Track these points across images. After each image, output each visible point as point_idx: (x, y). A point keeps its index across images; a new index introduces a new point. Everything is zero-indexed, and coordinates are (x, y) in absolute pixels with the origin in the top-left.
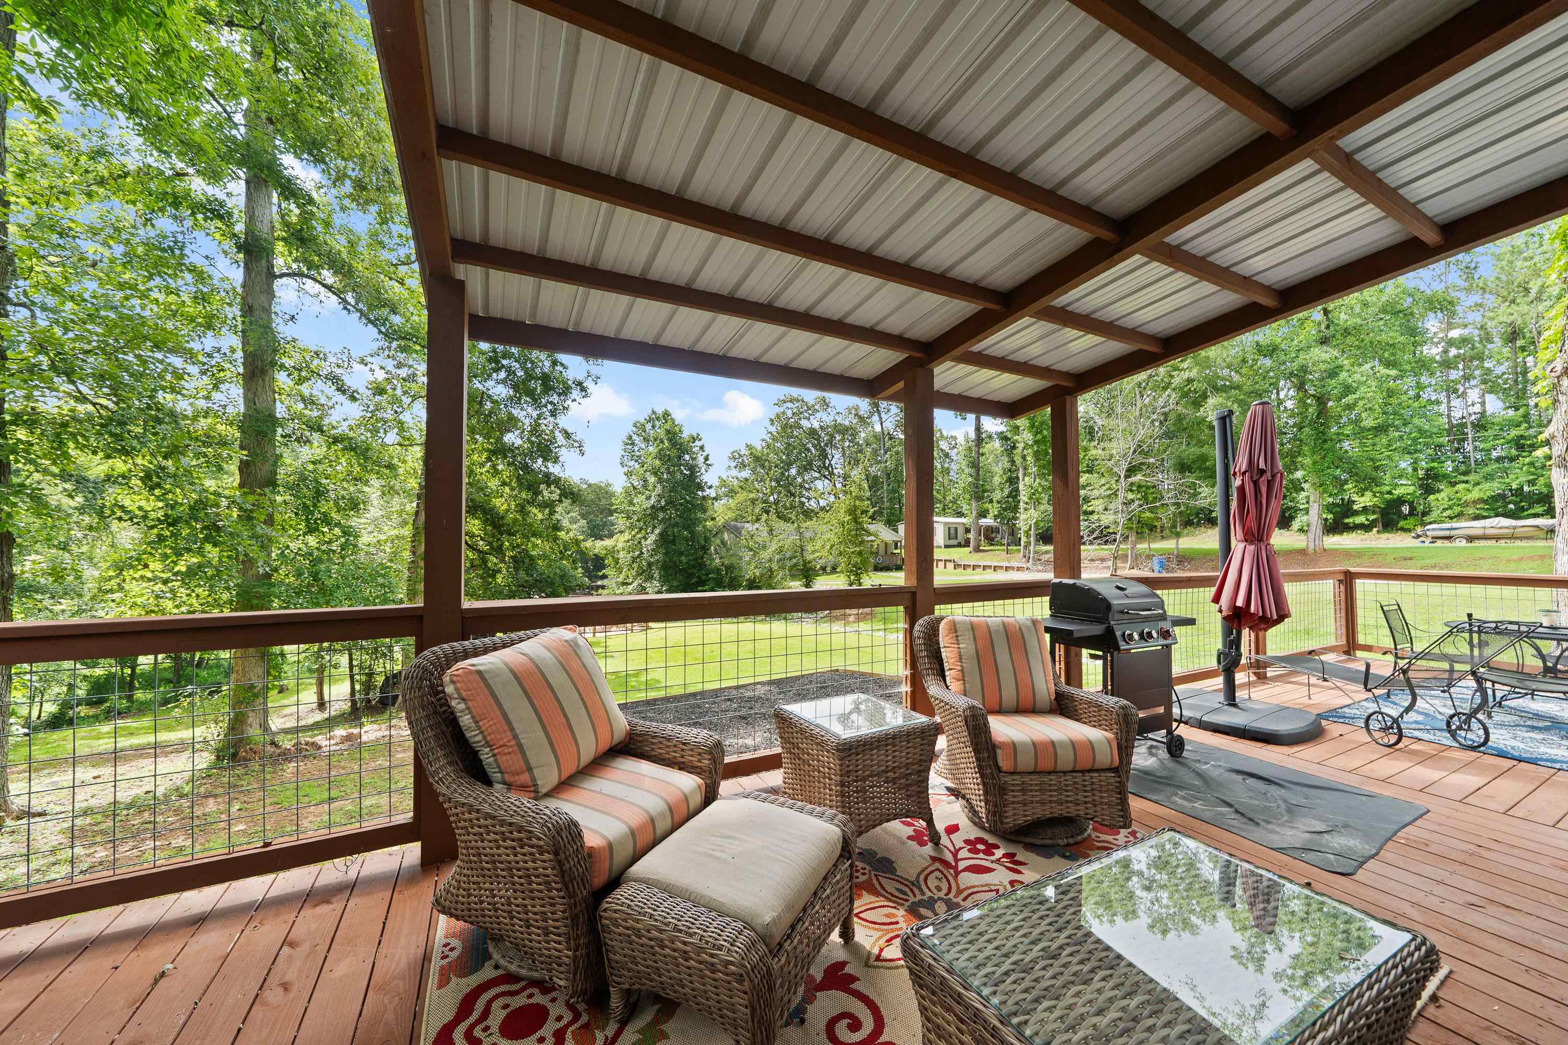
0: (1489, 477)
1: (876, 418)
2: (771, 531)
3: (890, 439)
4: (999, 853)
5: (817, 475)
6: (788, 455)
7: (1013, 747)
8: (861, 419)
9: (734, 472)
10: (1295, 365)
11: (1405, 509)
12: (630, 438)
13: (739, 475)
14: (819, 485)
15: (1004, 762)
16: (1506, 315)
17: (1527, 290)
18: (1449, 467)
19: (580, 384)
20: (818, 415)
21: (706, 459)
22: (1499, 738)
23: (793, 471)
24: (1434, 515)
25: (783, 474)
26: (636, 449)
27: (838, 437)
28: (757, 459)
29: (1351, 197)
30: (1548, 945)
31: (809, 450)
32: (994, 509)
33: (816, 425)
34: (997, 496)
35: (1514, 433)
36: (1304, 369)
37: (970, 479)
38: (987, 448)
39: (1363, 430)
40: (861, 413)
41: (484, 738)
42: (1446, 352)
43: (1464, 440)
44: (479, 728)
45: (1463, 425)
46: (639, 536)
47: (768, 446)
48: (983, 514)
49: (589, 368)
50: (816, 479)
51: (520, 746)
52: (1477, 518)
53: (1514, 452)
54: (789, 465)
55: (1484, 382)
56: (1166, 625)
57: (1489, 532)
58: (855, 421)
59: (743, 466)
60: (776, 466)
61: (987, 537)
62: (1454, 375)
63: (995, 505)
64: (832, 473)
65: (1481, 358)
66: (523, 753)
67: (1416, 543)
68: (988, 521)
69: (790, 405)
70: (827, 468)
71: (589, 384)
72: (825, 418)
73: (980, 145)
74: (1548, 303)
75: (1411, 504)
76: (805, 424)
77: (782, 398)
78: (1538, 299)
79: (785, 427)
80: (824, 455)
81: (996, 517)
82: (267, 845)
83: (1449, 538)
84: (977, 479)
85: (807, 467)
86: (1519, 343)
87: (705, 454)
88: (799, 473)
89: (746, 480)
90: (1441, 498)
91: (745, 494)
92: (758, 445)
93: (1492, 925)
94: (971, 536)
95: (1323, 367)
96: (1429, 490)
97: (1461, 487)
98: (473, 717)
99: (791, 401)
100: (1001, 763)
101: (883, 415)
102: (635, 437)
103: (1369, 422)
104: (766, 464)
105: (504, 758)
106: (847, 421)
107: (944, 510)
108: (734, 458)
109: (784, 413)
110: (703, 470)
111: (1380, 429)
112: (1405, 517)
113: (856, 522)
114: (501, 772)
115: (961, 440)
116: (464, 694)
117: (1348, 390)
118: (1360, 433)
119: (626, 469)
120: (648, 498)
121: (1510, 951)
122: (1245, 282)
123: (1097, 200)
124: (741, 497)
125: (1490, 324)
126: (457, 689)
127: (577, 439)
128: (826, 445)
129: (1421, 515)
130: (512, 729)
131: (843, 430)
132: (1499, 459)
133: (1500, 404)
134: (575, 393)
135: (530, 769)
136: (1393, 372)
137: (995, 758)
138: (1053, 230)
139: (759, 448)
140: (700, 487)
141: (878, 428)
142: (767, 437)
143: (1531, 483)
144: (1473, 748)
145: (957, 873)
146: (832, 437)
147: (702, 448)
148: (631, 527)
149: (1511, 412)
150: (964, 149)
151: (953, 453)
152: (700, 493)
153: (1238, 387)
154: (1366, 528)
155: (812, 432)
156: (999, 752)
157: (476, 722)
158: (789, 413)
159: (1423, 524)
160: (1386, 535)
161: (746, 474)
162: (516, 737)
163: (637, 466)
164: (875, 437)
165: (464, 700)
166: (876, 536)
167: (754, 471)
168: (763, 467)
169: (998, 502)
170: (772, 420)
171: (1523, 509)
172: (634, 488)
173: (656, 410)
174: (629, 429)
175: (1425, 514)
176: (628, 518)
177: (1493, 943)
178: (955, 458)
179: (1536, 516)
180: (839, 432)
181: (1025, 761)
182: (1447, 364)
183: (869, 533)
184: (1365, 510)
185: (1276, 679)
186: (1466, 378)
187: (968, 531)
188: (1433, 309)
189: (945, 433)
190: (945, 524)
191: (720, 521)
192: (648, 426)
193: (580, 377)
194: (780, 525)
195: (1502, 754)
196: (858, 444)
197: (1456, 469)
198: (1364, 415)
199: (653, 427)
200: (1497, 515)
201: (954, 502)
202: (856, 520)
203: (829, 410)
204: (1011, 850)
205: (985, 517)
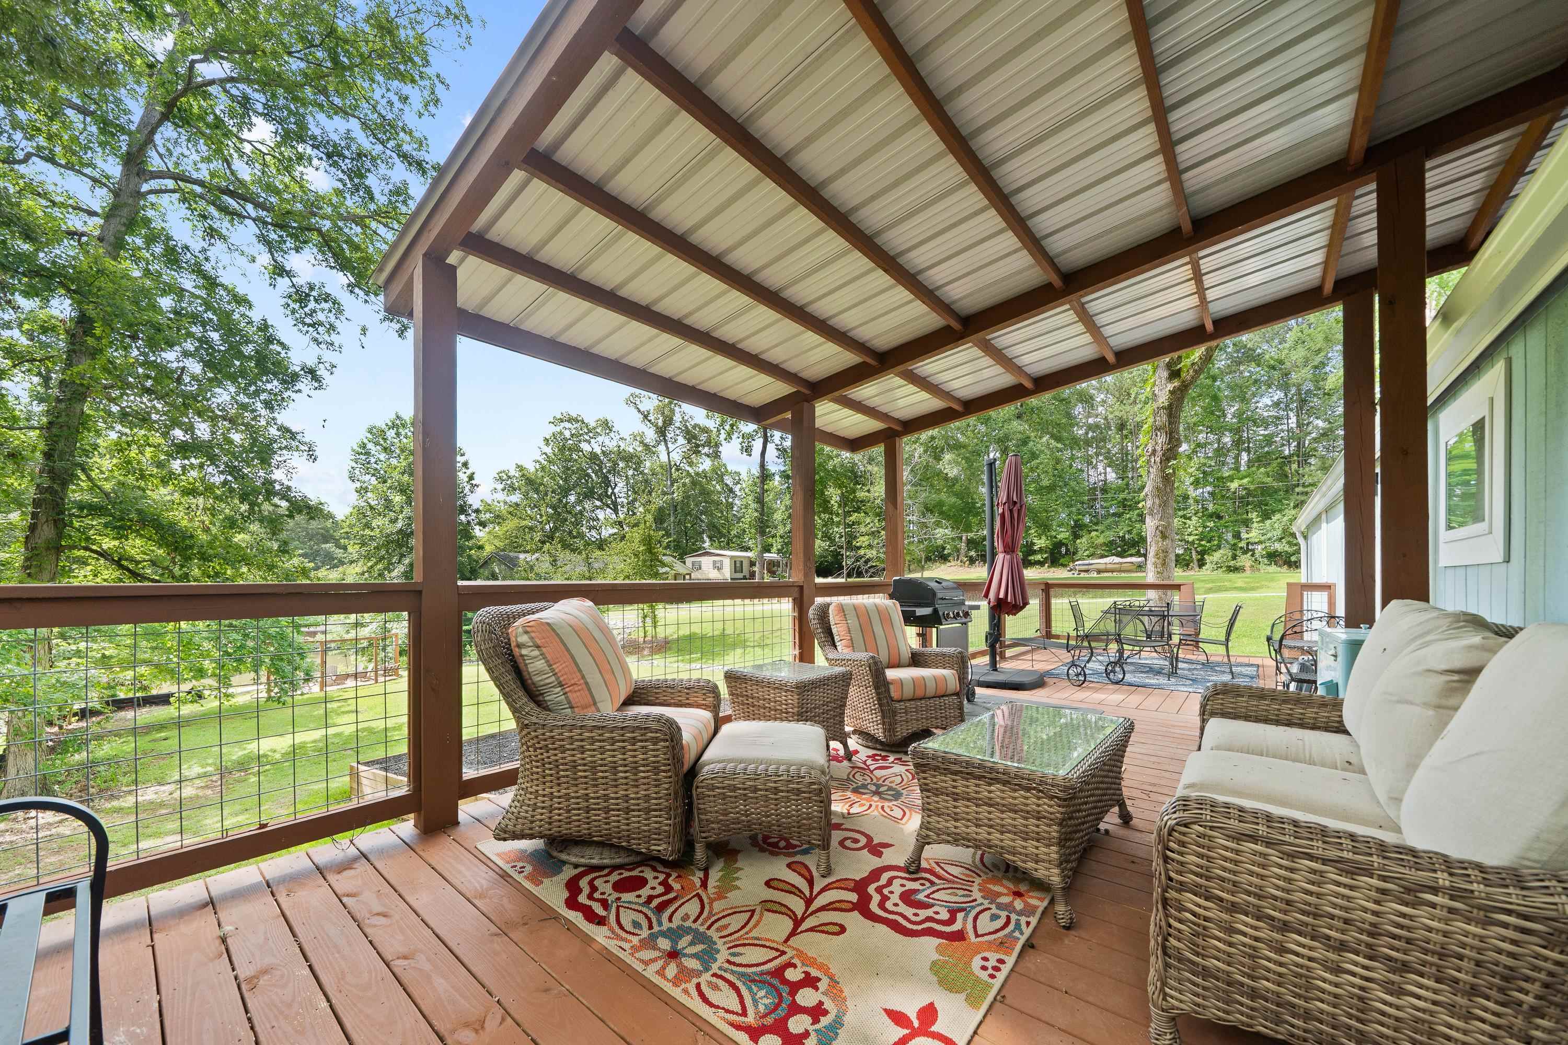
0: (1109, 528)
1: (662, 447)
2: (554, 562)
3: (677, 470)
4: (891, 759)
5: (598, 503)
6: (565, 480)
7: (901, 682)
8: (646, 446)
9: (501, 496)
10: (1001, 434)
11: (1063, 550)
12: (364, 446)
13: (508, 499)
14: (601, 515)
15: (894, 694)
16: (1119, 411)
17: (1129, 394)
18: (1087, 519)
19: (312, 372)
20: (600, 439)
21: (471, 478)
22: (1129, 678)
23: (572, 498)
24: (1080, 553)
25: (560, 501)
26: (373, 460)
27: (622, 465)
28: (530, 482)
29: (1080, 327)
30: (1160, 753)
31: (589, 476)
32: (777, 544)
33: (598, 450)
34: (781, 530)
35: (1122, 496)
36: (1006, 438)
37: (756, 514)
38: (770, 485)
39: (1042, 488)
40: (647, 441)
41: (557, 679)
42: (1087, 433)
43: (1095, 500)
44: (553, 670)
45: (1095, 489)
46: (380, 566)
47: (543, 468)
48: (767, 548)
49: (321, 352)
50: (598, 507)
51: (587, 683)
52: (1102, 557)
53: (1121, 510)
54: (566, 492)
55: (1106, 458)
56: (966, 609)
57: (1109, 566)
58: (640, 449)
59: (512, 489)
60: (553, 492)
61: (769, 571)
62: (1092, 451)
63: (779, 540)
64: (615, 504)
65: (1104, 440)
66: (589, 690)
67: (1069, 575)
68: (772, 556)
69: (567, 425)
70: (610, 497)
71: (321, 372)
72: (607, 442)
73: (902, 253)
74: (1139, 406)
75: (1066, 545)
76: (585, 447)
77: (559, 416)
78: (1135, 402)
79: (562, 449)
80: (607, 483)
81: (779, 552)
82: (263, 826)
83: (1086, 571)
84: (762, 514)
85: (589, 494)
86: (1125, 432)
87: (469, 472)
88: (579, 502)
89: (517, 505)
90: (1082, 542)
91: (516, 521)
92: (531, 467)
93: (1138, 750)
94: (756, 569)
95: (1019, 436)
96: (1076, 536)
97: (1094, 534)
98: (547, 661)
99: (569, 421)
100: (893, 694)
101: (670, 445)
102: (370, 446)
103: (1045, 482)
104: (542, 488)
105: (575, 695)
106: (632, 447)
107: (728, 544)
108: (501, 480)
109: (561, 433)
110: (467, 490)
111: (1051, 488)
112: (1063, 556)
113: (650, 552)
114: (571, 707)
115: (744, 476)
116: (539, 642)
117: (1034, 456)
118: (1040, 490)
119: (358, 485)
120: (394, 521)
121: (1146, 758)
122: (1018, 370)
123: (955, 302)
124: (511, 524)
125: (1110, 416)
126: (532, 638)
127: (306, 439)
128: (609, 472)
129: (1072, 554)
130: (580, 671)
131: (628, 458)
132: (1114, 515)
133: (1114, 475)
134: (305, 385)
135: (595, 703)
136: (1059, 445)
137: (888, 691)
138: (923, 316)
139: (532, 470)
140: (463, 510)
141: (664, 458)
142: (541, 459)
143: (1130, 532)
144: (1117, 683)
145: (872, 772)
146: (615, 464)
147: (465, 465)
148: (368, 557)
149: (1120, 481)
150: (892, 253)
151: (737, 489)
152: (463, 517)
153: (965, 447)
154: (1041, 563)
155: (593, 457)
156: (891, 687)
157: (550, 666)
158: (567, 434)
159: (1074, 561)
160: (1053, 569)
161: (516, 498)
162: (583, 677)
163: (374, 481)
164: (662, 467)
165: (538, 647)
166: (671, 567)
167: (526, 495)
168: (537, 491)
169: (781, 537)
170: (546, 440)
171: (1125, 551)
172: (372, 508)
173: (401, 414)
174: (362, 435)
175: (1074, 553)
176: (363, 544)
177: (1140, 756)
178: (739, 493)
179: (1131, 555)
180: (623, 459)
181: (908, 692)
182: (1088, 443)
183: (664, 565)
184: (1041, 550)
185: (1012, 658)
186: (1097, 455)
187: (752, 564)
188: (1081, 401)
189: (729, 469)
190: (732, 557)
191: (489, 549)
192: (391, 433)
193: (311, 362)
194: (564, 556)
195: (1130, 685)
196: (642, 473)
197: (1091, 521)
198: (1042, 476)
199: (398, 434)
200: (1113, 555)
201: (738, 536)
202: (650, 550)
203: (612, 434)
204: (898, 756)
205: (769, 551)
